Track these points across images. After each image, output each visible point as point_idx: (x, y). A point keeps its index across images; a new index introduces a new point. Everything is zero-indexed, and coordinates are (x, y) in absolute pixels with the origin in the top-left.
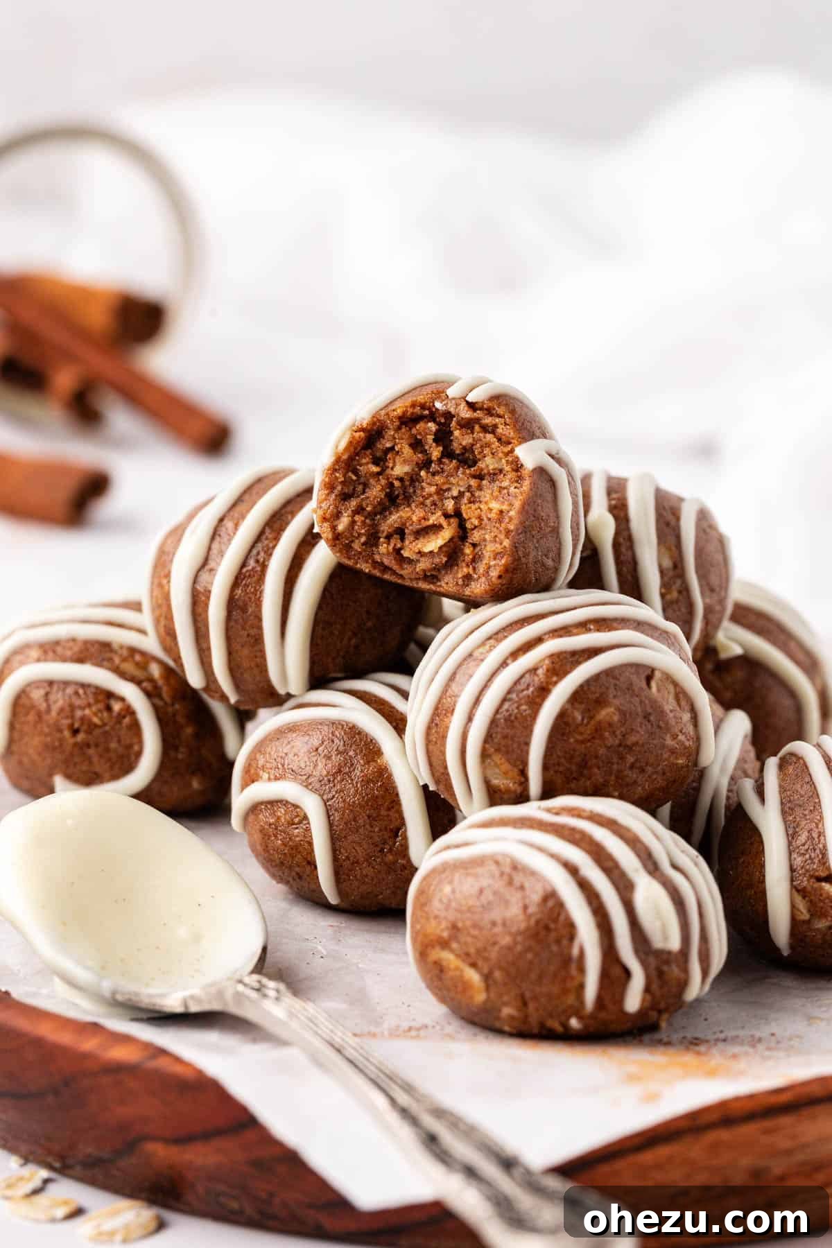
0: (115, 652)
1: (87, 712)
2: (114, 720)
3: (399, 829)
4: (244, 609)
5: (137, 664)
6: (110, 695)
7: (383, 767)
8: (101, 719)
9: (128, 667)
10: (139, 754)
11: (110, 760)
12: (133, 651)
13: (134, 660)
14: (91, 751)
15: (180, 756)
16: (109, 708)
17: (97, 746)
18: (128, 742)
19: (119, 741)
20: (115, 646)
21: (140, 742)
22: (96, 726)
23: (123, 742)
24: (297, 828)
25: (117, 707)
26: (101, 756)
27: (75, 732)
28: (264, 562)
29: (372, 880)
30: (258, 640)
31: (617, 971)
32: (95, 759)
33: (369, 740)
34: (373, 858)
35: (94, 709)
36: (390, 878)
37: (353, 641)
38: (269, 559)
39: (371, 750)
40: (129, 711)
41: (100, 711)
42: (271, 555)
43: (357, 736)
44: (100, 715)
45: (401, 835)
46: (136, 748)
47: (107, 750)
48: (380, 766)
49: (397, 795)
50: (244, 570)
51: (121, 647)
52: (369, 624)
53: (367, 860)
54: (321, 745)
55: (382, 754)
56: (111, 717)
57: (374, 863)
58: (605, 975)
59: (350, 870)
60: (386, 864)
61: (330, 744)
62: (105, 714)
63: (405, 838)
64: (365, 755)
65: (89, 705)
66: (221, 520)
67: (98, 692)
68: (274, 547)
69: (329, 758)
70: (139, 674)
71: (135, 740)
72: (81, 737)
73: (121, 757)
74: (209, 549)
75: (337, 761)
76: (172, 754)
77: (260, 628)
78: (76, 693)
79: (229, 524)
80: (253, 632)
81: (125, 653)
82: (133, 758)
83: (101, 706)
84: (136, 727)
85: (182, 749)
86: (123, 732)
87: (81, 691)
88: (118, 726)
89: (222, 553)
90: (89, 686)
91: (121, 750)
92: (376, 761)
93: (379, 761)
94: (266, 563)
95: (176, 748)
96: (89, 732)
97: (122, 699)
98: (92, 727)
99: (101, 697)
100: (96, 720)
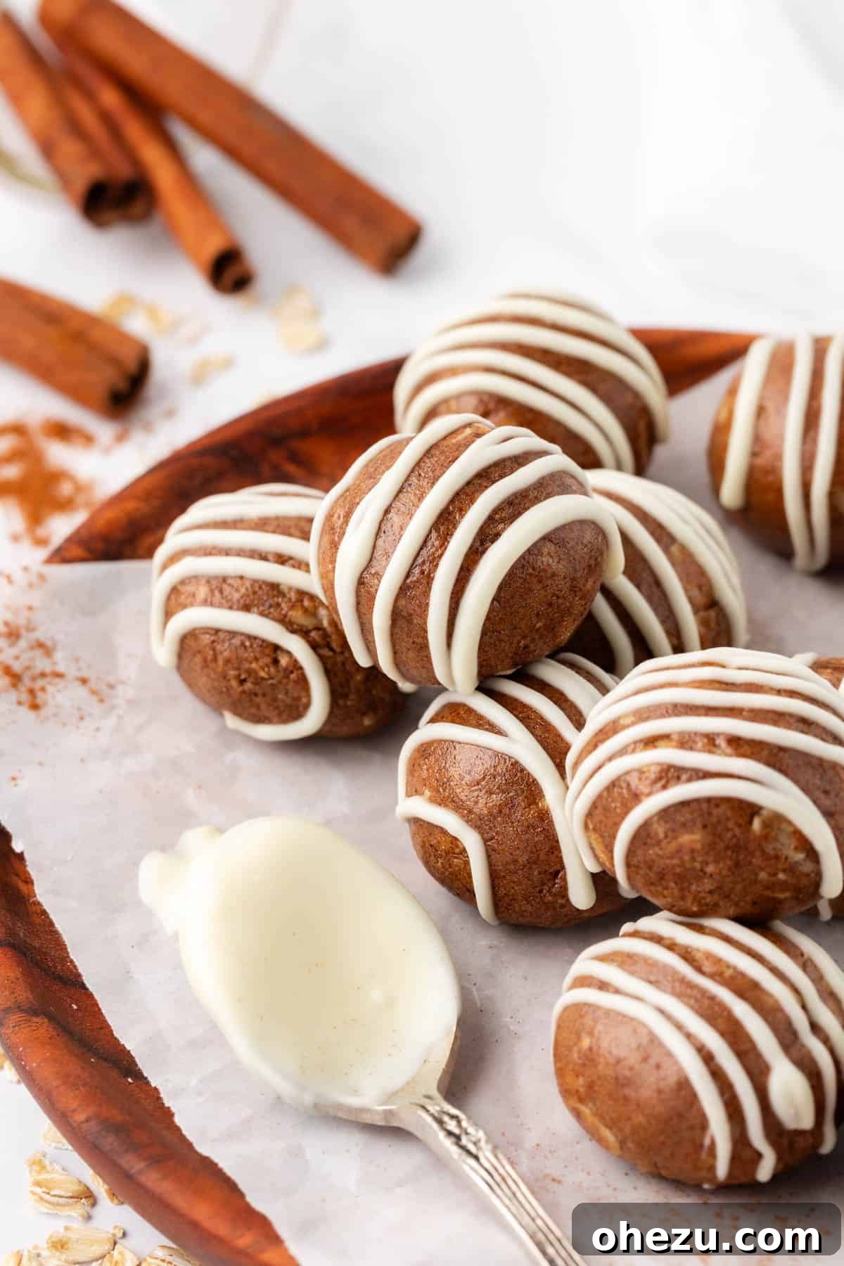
0: (284, 595)
1: (254, 665)
2: (281, 674)
3: (557, 873)
4: (409, 619)
5: (306, 610)
6: (276, 648)
7: (544, 812)
8: (268, 673)
9: (297, 616)
10: (307, 706)
11: (277, 708)
12: (302, 594)
13: (303, 606)
14: (258, 700)
15: (349, 703)
16: (276, 662)
17: (264, 695)
18: (295, 695)
19: (287, 693)
20: (284, 588)
21: (309, 696)
22: (263, 679)
23: (290, 694)
24: (456, 858)
25: (284, 661)
26: (269, 705)
27: (242, 682)
28: (429, 574)
29: (531, 914)
30: (423, 647)
31: (747, 1154)
32: (263, 707)
33: (531, 780)
34: (532, 898)
35: (261, 663)
36: (549, 914)
37: (522, 644)
38: (435, 571)
39: (532, 791)
40: (296, 666)
41: (267, 665)
42: (437, 566)
43: (519, 775)
44: (266, 669)
45: (561, 877)
46: (304, 700)
47: (275, 700)
48: (541, 810)
49: (557, 841)
50: (408, 581)
51: (290, 589)
52: (539, 625)
53: (526, 900)
54: (484, 778)
55: (544, 796)
56: (278, 671)
57: (533, 902)
58: (735, 1158)
59: (510, 905)
60: (545, 903)
61: (492, 779)
62: (272, 670)
63: (564, 879)
64: (526, 797)
65: (256, 659)
66: (387, 511)
67: (265, 644)
68: (440, 556)
69: (490, 793)
70: (307, 622)
71: (303, 694)
72: (248, 686)
73: (290, 707)
74: (374, 547)
75: (497, 801)
76: (341, 702)
77: (426, 638)
78: (243, 644)
79: (394, 517)
80: (419, 640)
81: (293, 596)
82: (301, 709)
83: (267, 660)
84: (303, 682)
85: (352, 697)
86: (290, 687)
87: (248, 644)
88: (285, 681)
89: (388, 556)
90: (255, 638)
91: (289, 701)
92: (537, 804)
93: (540, 805)
94: (432, 575)
95: (346, 696)
96: (255, 683)
97: (289, 653)
98: (259, 681)
99: (267, 651)
100: (263, 674)
